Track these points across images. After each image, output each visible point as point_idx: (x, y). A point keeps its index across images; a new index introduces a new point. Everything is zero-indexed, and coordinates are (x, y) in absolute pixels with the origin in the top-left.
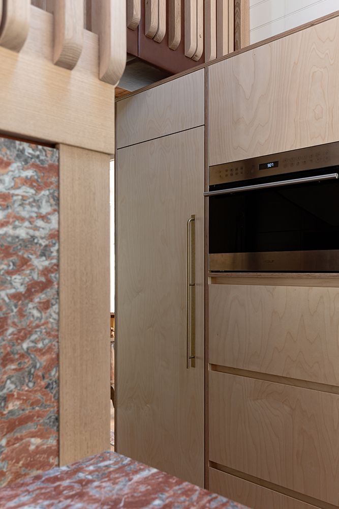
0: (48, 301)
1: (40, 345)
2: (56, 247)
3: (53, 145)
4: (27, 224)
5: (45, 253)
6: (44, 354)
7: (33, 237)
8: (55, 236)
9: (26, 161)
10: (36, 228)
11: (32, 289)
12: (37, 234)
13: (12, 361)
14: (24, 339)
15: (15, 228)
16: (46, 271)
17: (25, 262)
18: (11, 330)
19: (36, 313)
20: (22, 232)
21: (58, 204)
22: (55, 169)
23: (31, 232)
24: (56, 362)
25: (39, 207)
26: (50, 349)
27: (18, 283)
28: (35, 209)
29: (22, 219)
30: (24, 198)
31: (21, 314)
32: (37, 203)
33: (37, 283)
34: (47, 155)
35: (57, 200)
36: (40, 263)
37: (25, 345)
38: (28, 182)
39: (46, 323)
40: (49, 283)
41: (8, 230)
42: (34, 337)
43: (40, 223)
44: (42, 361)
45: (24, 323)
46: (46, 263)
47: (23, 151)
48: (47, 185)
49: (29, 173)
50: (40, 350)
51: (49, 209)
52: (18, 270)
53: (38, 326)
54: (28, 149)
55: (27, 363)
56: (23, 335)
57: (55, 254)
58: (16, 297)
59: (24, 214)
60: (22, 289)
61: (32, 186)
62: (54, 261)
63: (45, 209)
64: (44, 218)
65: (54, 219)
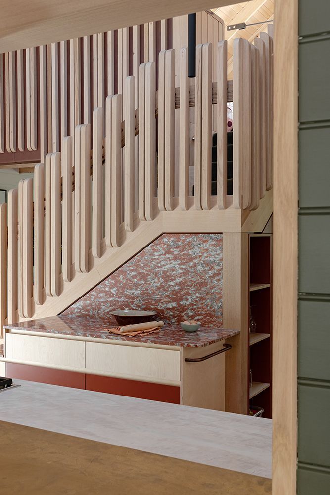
0: (219, 279)
1: (217, 291)
2: (222, 263)
3: (222, 233)
4: (213, 257)
5: (218, 265)
6: (218, 294)
8: (221, 260)
9: (213, 239)
10: (216, 258)
11: (214, 276)
12: (216, 259)
13: (209, 294)
14: (212, 289)
15: (210, 258)
16: (219, 270)
17: (213, 267)
18: (209, 286)
19: (216, 282)
20: (212, 259)
22: (221, 240)
23: (214, 259)
24: (221, 297)
26: (220, 293)
27: (211, 273)
29: (212, 255)
30: (212, 250)
31: (211, 282)
32: (216, 251)
33: (216, 274)
34: (219, 237)
35: (222, 249)
36: (217, 268)
37: (213, 291)
38: (214, 245)
39: (219, 285)
40: (220, 274)
41: (208, 259)
42: (215, 289)
43: (217, 256)
44: (218, 296)
45: (212, 284)
46: (219, 268)
48: (219, 245)
49: (214, 242)
51: (220, 252)
52: (211, 270)
53: (216, 286)
54: (213, 236)
55: (213, 296)
56: (212, 288)
57: (221, 265)
58: (210, 277)
59: (212, 254)
60: (212, 275)
62: (221, 267)
63: (218, 252)
64: (218, 255)
65: (221, 255)
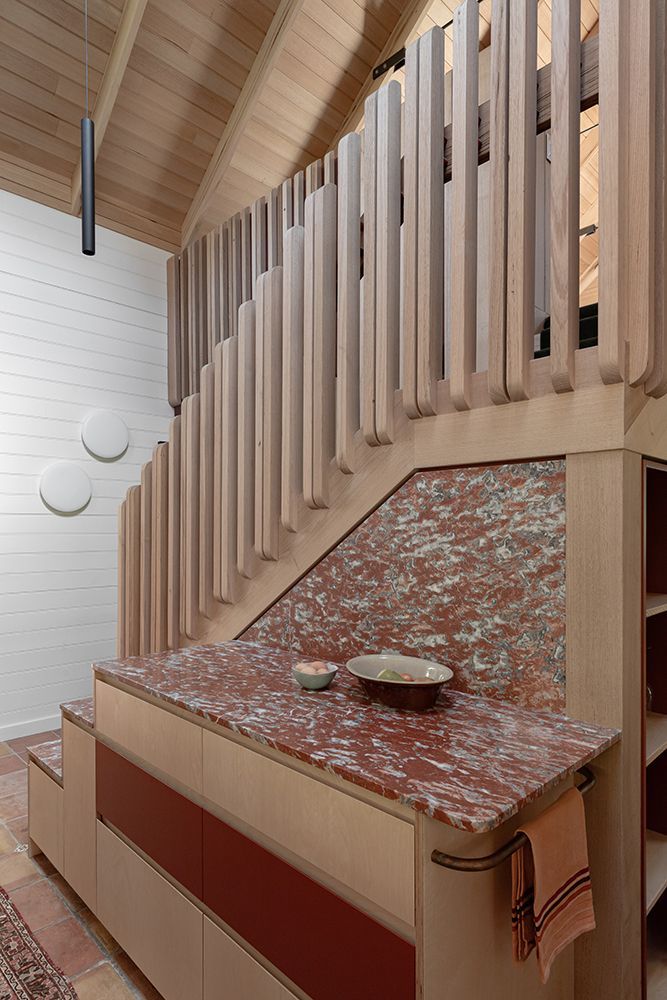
0: (556, 581)
1: (549, 614)
2: (563, 539)
3: (563, 457)
4: (538, 522)
5: (553, 543)
6: (553, 622)
7: (544, 532)
8: (562, 530)
9: (538, 476)
10: (547, 525)
11: (543, 571)
12: (546, 529)
13: (527, 621)
14: (536, 607)
15: (529, 526)
16: (554, 558)
17: (537, 550)
18: (527, 598)
19: (545, 588)
20: (535, 529)
21: (564, 504)
22: (562, 476)
23: (542, 528)
24: (562, 631)
25: (548, 508)
26: (558, 620)
27: (532, 566)
28: (545, 510)
29: (535, 519)
30: (536, 503)
31: (534, 588)
32: (547, 505)
33: (547, 567)
34: (554, 467)
35: (563, 500)
36: (549, 551)
37: (537, 612)
38: (540, 491)
39: (555, 598)
40: (557, 567)
41: (525, 527)
42: (544, 607)
43: (549, 521)
44: (551, 627)
45: (536, 595)
46: (555, 552)
47: (535, 469)
48: (555, 490)
49: (540, 484)
50: (550, 618)
51: (557, 509)
52: (531, 556)
53: (548, 600)
54: (539, 466)
55: (539, 625)
56: (536, 603)
57: (562, 544)
58: (531, 575)
59: (536, 515)
60: (535, 570)
61: (542, 493)
62: (562, 550)
63: (553, 509)
64: (551, 516)
65: (561, 517)
